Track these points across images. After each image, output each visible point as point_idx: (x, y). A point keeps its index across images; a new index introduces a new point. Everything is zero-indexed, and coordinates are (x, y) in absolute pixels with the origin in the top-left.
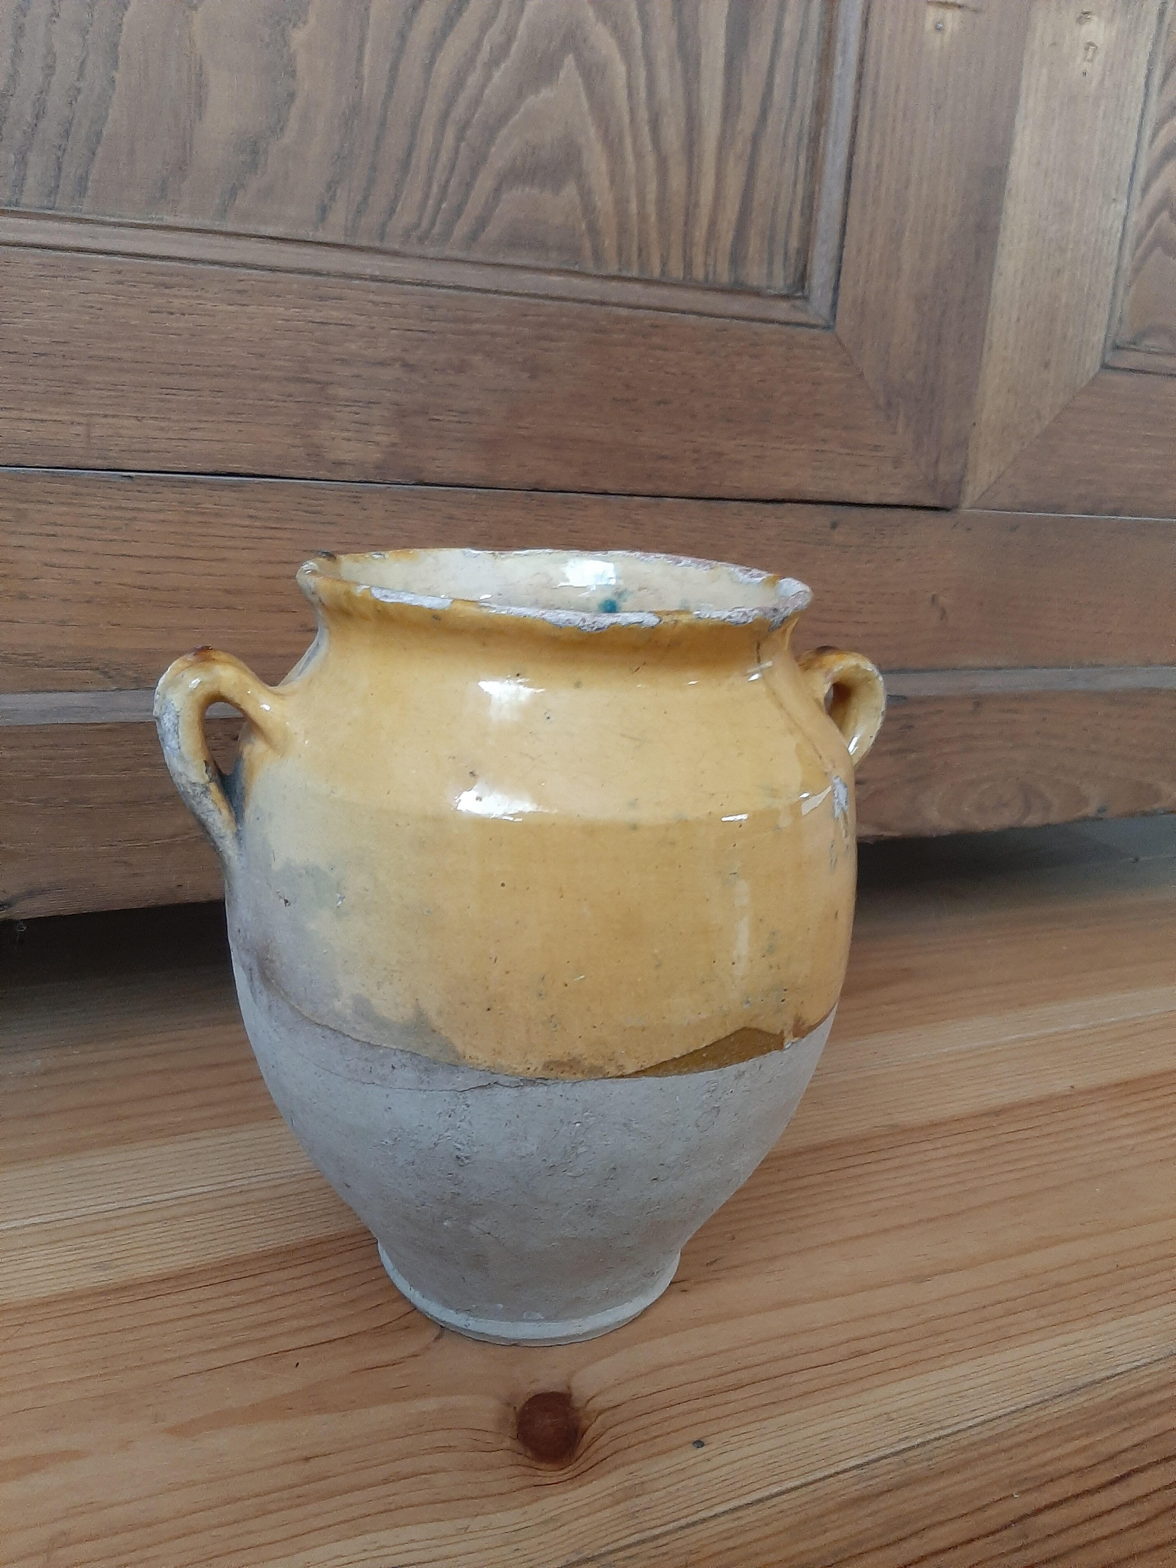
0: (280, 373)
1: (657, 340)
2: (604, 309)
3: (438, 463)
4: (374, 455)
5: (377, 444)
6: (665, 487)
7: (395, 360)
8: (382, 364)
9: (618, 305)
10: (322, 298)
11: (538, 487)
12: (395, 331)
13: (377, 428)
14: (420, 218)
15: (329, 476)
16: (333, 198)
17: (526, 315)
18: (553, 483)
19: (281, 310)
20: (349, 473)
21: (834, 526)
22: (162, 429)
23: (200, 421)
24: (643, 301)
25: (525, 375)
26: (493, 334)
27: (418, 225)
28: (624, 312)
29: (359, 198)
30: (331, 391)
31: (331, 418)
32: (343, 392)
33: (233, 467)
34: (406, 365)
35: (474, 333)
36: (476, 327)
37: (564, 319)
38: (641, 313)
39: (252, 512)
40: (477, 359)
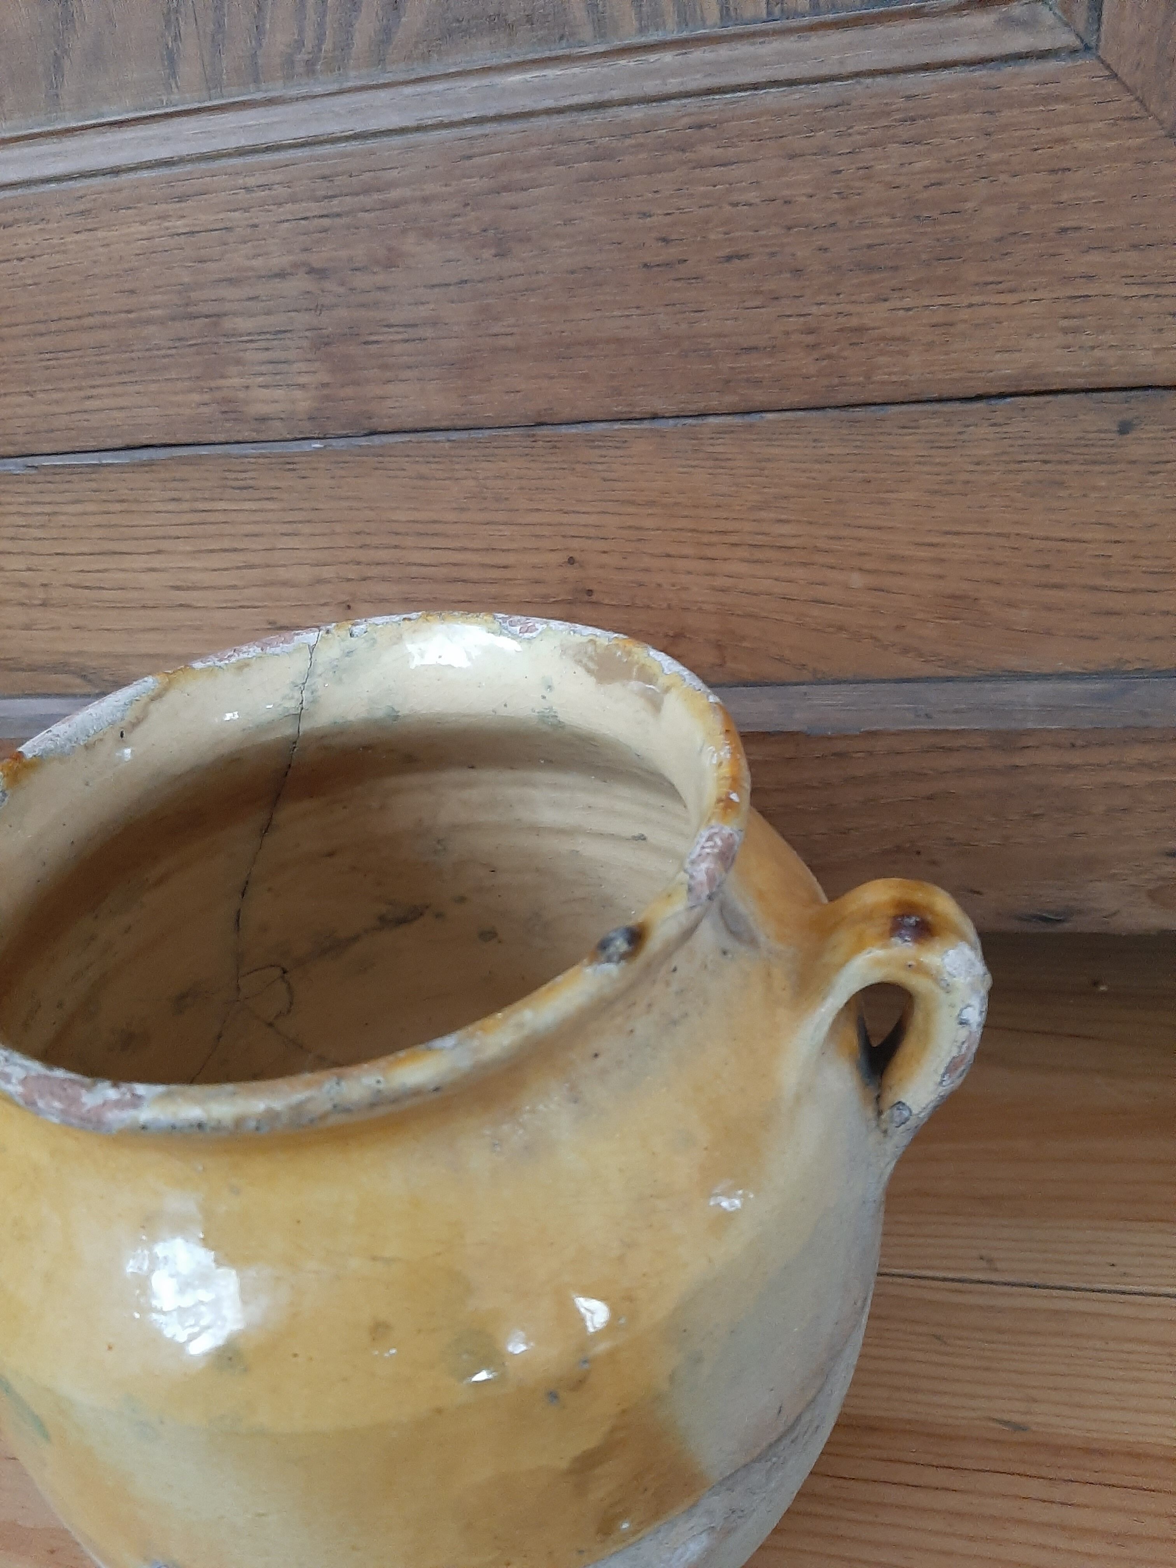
0: (159, 312)
1: (707, 151)
2: (600, 117)
3: (389, 403)
4: (304, 402)
5: (303, 386)
6: (759, 397)
7: (296, 265)
8: (281, 275)
9: (627, 102)
10: (181, 198)
11: (542, 420)
12: (286, 225)
13: (296, 367)
14: (301, 31)
15: (255, 436)
16: (177, 37)
17: (470, 157)
18: (566, 413)
19: (136, 228)
20: (278, 429)
21: (1124, 428)
22: (57, 402)
23: (93, 387)
24: (673, 85)
25: (487, 253)
26: (426, 200)
27: (300, 44)
28: (637, 113)
29: (211, 27)
30: (228, 324)
31: (238, 362)
32: (243, 324)
33: (144, 439)
34: (312, 271)
35: (396, 205)
36: (394, 194)
37: (534, 151)
38: (670, 108)
39: (173, 494)
40: (410, 244)
